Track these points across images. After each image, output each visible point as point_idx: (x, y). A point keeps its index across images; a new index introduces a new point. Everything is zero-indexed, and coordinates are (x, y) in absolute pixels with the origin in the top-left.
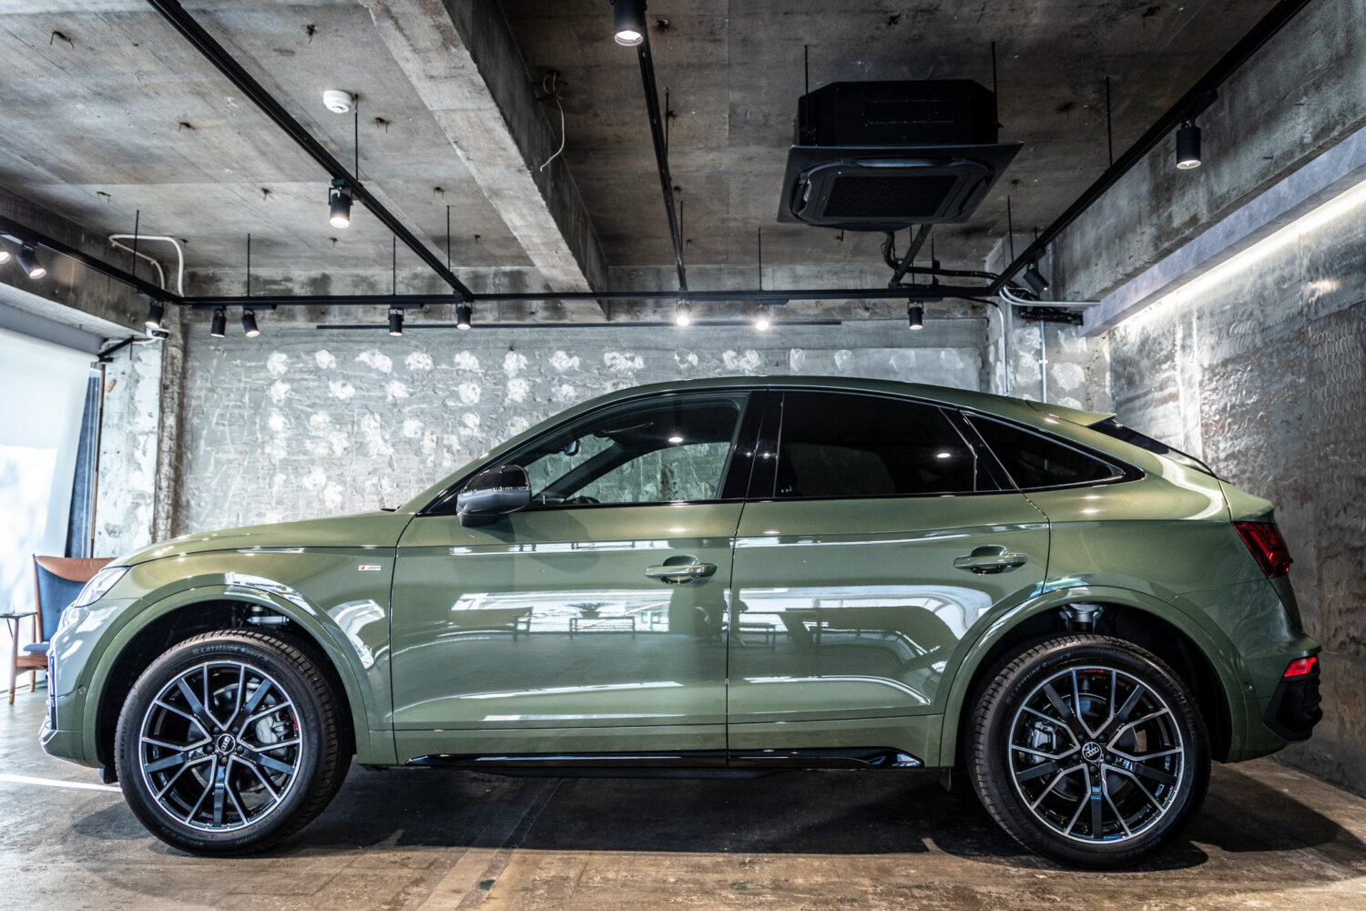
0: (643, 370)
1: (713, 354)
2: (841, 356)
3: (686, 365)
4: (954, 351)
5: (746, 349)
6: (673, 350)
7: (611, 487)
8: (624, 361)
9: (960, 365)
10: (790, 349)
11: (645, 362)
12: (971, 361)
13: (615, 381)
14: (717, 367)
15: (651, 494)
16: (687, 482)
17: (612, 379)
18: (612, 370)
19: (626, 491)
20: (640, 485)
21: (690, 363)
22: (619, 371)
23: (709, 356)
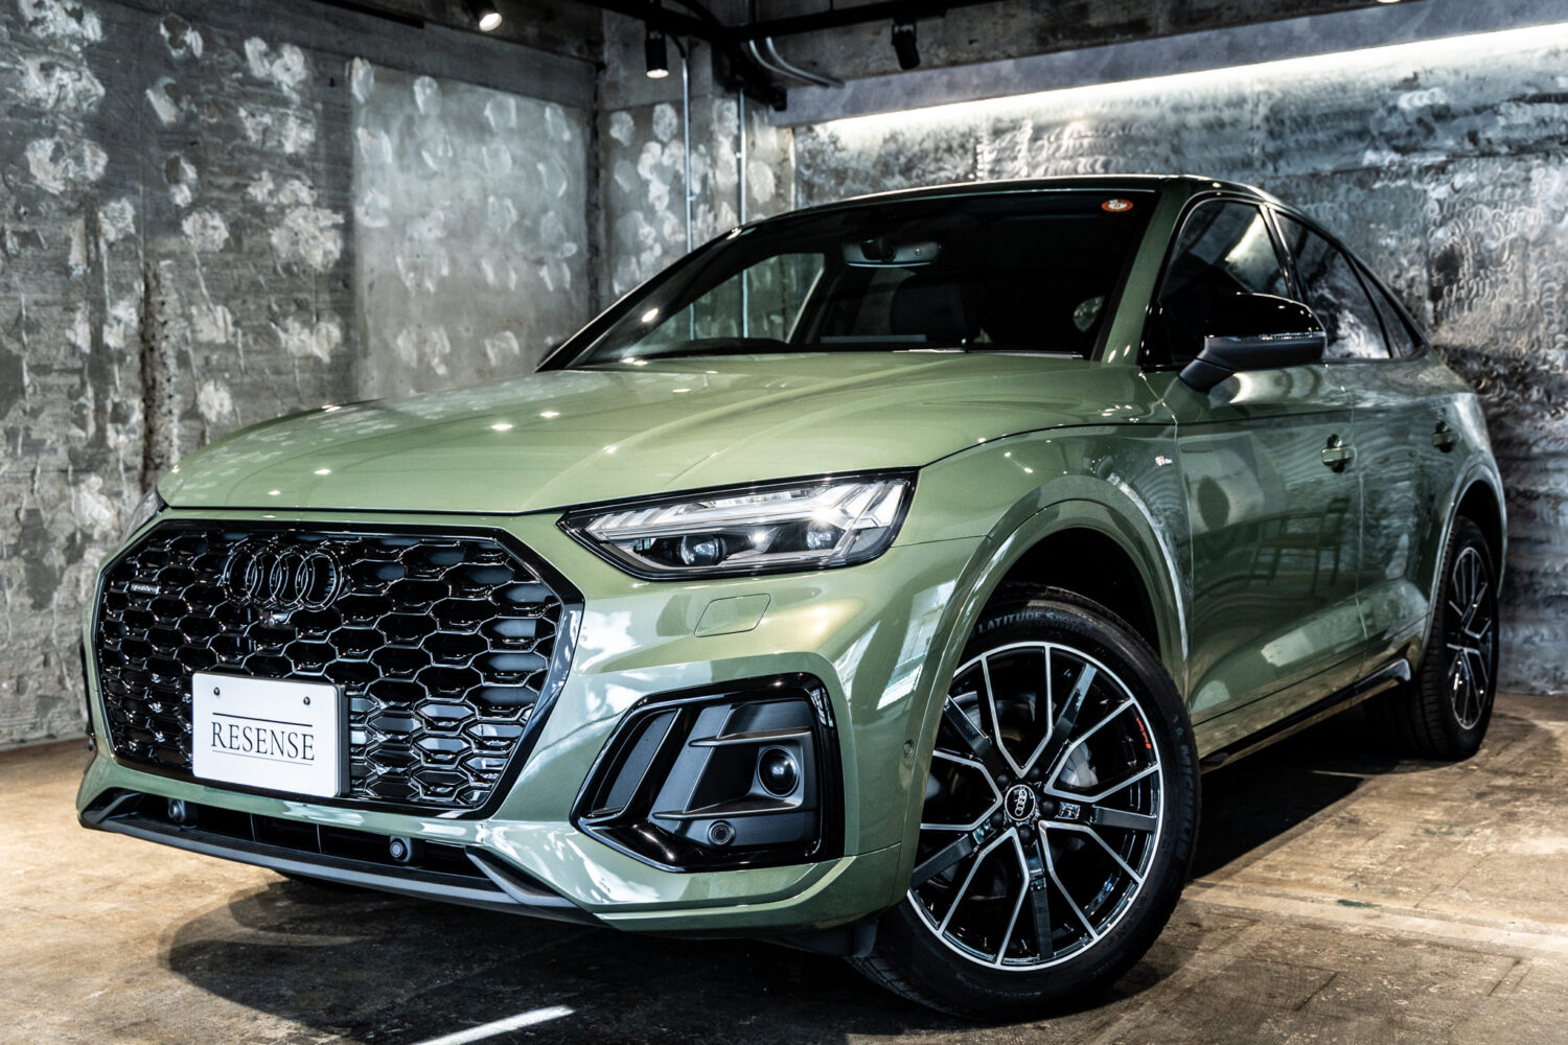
0: (100, 46)
1: (227, 39)
2: (423, 86)
3: (181, 52)
4: (560, 111)
5: (283, 40)
6: (156, 13)
7: (47, 304)
8: (62, 17)
9: (567, 136)
10: (352, 57)
11: (105, 28)
12: (578, 131)
13: (44, 59)
14: (236, 69)
15: (127, 325)
16: (191, 303)
17: (38, 53)
18: (38, 32)
19: (79, 316)
20: (103, 304)
21: (189, 48)
22: (52, 39)
23: (222, 42)
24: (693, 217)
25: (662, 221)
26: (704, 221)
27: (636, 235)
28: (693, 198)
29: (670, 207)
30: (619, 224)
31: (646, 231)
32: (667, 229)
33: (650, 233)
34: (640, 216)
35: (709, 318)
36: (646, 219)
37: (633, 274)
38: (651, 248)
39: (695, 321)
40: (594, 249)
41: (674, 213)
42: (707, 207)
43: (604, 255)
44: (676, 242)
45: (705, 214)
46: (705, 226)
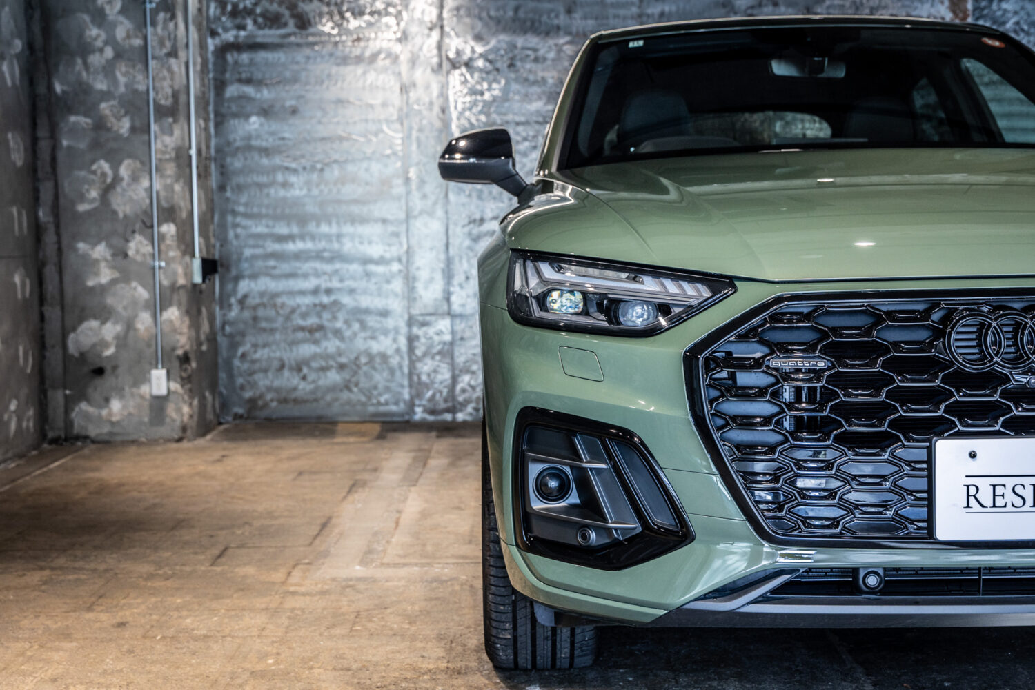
24: (154, 24)
25: (114, 25)
26: (165, 27)
27: (81, 36)
28: (154, 5)
29: (123, 11)
30: (60, 25)
31: (93, 32)
32: (120, 33)
33: (98, 36)
34: (87, 18)
35: (171, 120)
36: (93, 22)
37: (79, 73)
38: (101, 50)
39: (155, 122)
40: (30, 46)
41: (128, 17)
42: (169, 16)
43: (40, 55)
44: (132, 47)
45: (165, 22)
46: (166, 33)
